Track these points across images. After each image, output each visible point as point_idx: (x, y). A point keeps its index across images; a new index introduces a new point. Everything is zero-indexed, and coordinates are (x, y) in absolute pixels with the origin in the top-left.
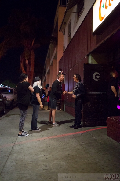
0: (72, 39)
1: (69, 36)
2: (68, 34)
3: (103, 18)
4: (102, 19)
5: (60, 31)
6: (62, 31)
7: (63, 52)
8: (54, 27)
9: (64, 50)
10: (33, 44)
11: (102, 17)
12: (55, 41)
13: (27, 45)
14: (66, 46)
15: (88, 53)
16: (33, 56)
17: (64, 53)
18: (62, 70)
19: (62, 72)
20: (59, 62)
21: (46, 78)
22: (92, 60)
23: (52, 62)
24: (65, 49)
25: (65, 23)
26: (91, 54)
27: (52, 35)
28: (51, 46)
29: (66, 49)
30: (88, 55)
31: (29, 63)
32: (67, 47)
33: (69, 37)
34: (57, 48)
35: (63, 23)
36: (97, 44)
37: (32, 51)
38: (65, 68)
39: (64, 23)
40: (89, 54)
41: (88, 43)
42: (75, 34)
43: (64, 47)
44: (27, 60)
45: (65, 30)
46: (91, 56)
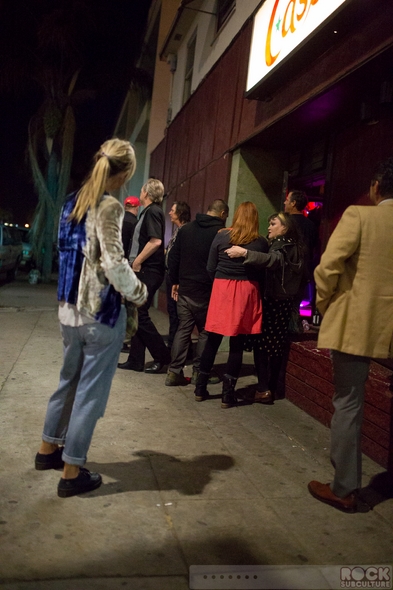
0: (195, 92)
1: (189, 79)
2: (186, 73)
3: (273, 60)
4: (272, 63)
5: (161, 56)
6: (168, 59)
7: (166, 125)
8: (146, 39)
9: (168, 121)
10: (72, 87)
11: (273, 55)
12: (146, 84)
13: (53, 91)
14: (176, 109)
15: (233, 146)
16: (70, 125)
17: (169, 130)
20: (152, 154)
22: (240, 167)
24: (173, 118)
25: (179, 37)
26: (239, 150)
27: (138, 66)
28: (130, 97)
29: (176, 118)
30: (231, 153)
31: (57, 148)
32: (179, 114)
33: (187, 83)
34: (150, 108)
35: (173, 36)
36: (257, 125)
37: (69, 111)
39: (175, 36)
40: (236, 149)
41: (234, 114)
42: (204, 81)
43: (170, 111)
44: (51, 137)
45: (176, 56)
46: (239, 155)
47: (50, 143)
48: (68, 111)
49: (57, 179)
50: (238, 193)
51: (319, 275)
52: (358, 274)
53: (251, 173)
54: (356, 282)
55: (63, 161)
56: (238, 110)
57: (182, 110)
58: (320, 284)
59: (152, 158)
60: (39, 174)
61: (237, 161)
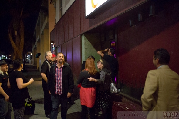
0: (64, 14)
4: (95, 7)
5: (50, 3)
6: (53, 4)
7: (54, 24)
9: (55, 23)
10: (21, 14)
11: (95, 5)
12: (46, 11)
13: (15, 15)
15: (81, 33)
17: (56, 26)
18: (54, 42)
19: (54, 44)
20: (50, 33)
21: (36, 46)
22: (85, 40)
23: (43, 31)
24: (57, 22)
26: (84, 34)
27: (42, 5)
28: (41, 14)
29: (58, 22)
30: (81, 35)
31: (19, 33)
33: (61, 11)
34: (48, 18)
36: (90, 27)
38: (57, 40)
40: (83, 34)
41: (80, 23)
43: (56, 20)
44: (16, 30)
46: (84, 36)
47: (16, 33)
48: (21, 22)
49: (20, 43)
50: (85, 49)
51: (144, 101)
52: (159, 98)
53: (89, 41)
54: (158, 102)
55: (21, 38)
56: (82, 21)
57: (60, 20)
58: (144, 104)
59: (50, 34)
60: (13, 43)
61: (83, 38)
